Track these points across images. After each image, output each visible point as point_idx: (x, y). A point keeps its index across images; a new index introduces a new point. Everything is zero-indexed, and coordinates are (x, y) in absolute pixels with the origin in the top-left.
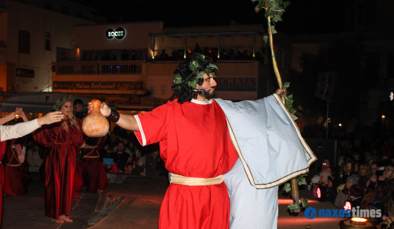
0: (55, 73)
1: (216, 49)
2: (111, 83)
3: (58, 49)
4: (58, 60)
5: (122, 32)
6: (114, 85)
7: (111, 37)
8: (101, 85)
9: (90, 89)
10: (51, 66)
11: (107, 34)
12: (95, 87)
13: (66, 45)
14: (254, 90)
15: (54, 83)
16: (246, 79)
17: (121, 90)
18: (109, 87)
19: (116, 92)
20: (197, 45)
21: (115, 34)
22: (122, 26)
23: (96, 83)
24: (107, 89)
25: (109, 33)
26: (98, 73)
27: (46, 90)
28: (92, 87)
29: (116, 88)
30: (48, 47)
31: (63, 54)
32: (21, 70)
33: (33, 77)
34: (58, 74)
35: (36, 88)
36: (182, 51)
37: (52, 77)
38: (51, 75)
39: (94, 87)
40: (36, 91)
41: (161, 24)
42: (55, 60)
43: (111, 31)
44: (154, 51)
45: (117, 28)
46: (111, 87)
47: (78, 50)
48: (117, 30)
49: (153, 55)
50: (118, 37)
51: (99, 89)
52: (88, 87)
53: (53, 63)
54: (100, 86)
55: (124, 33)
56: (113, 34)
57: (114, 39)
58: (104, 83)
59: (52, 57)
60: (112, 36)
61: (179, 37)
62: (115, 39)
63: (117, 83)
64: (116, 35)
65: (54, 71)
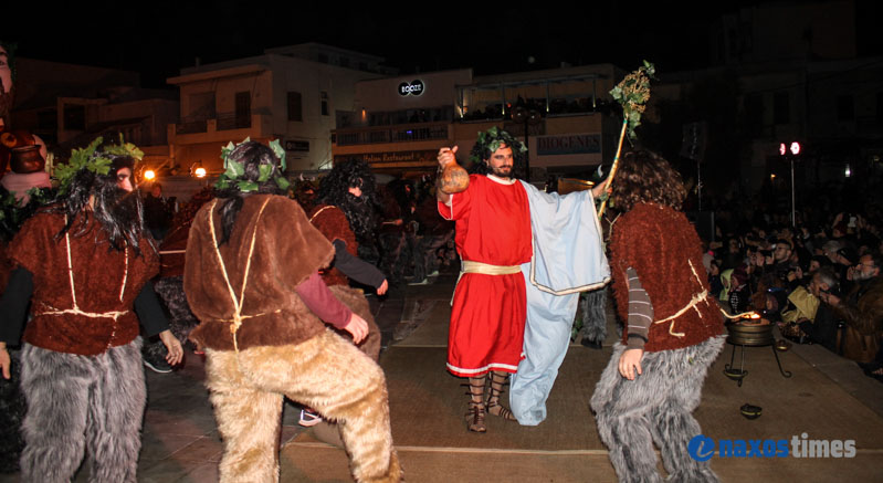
0: (335, 145)
1: (544, 101)
2: (408, 153)
3: (338, 113)
4: (338, 127)
5: (420, 85)
6: (413, 156)
7: (406, 93)
8: (396, 156)
9: (382, 162)
10: (330, 135)
11: (400, 90)
12: (388, 159)
13: (348, 108)
14: (598, 151)
15: (335, 157)
16: (587, 137)
17: (421, 161)
18: (406, 158)
19: (415, 164)
20: (519, 98)
21: (410, 89)
22: (419, 78)
23: (390, 154)
24: (404, 161)
25: (403, 87)
26: (391, 141)
27: (325, 167)
28: (384, 159)
29: (416, 160)
30: (325, 112)
31: (345, 120)
32: (292, 142)
33: (308, 150)
34: (339, 145)
35: (312, 165)
36: (499, 106)
37: (333, 150)
38: (330, 147)
39: (386, 159)
40: (313, 168)
41: (470, 71)
42: (334, 128)
43: (405, 85)
44: (462, 107)
46: (409, 158)
47: (364, 112)
48: (413, 84)
49: (461, 112)
50: (414, 93)
51: (393, 162)
52: (379, 159)
53: (332, 131)
54: (394, 157)
55: (422, 87)
56: (407, 89)
58: (399, 154)
59: (331, 123)
60: (407, 91)
61: (494, 88)
62: (410, 96)
63: (416, 152)
64: (412, 91)
65: (333, 141)
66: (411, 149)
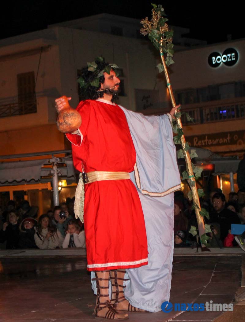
2: (223, 135)
3: (137, 91)
5: (233, 54)
6: (229, 138)
7: (217, 65)
8: (208, 138)
11: (210, 61)
12: (199, 143)
17: (240, 144)
18: (221, 141)
19: (234, 148)
21: (222, 59)
22: (232, 46)
23: (201, 137)
24: (218, 144)
25: (214, 58)
26: (202, 122)
28: (195, 144)
29: (233, 142)
39: (197, 143)
43: (216, 55)
45: (224, 50)
46: (225, 140)
47: (167, 91)
48: (226, 53)
50: (227, 63)
51: (206, 145)
54: (206, 140)
55: (236, 56)
56: (219, 59)
57: (222, 66)
58: (212, 136)
60: (218, 62)
62: (222, 68)
63: (232, 134)
64: (224, 61)
66: (227, 130)
